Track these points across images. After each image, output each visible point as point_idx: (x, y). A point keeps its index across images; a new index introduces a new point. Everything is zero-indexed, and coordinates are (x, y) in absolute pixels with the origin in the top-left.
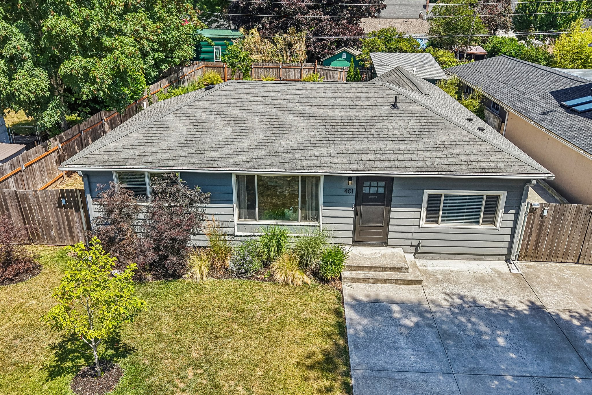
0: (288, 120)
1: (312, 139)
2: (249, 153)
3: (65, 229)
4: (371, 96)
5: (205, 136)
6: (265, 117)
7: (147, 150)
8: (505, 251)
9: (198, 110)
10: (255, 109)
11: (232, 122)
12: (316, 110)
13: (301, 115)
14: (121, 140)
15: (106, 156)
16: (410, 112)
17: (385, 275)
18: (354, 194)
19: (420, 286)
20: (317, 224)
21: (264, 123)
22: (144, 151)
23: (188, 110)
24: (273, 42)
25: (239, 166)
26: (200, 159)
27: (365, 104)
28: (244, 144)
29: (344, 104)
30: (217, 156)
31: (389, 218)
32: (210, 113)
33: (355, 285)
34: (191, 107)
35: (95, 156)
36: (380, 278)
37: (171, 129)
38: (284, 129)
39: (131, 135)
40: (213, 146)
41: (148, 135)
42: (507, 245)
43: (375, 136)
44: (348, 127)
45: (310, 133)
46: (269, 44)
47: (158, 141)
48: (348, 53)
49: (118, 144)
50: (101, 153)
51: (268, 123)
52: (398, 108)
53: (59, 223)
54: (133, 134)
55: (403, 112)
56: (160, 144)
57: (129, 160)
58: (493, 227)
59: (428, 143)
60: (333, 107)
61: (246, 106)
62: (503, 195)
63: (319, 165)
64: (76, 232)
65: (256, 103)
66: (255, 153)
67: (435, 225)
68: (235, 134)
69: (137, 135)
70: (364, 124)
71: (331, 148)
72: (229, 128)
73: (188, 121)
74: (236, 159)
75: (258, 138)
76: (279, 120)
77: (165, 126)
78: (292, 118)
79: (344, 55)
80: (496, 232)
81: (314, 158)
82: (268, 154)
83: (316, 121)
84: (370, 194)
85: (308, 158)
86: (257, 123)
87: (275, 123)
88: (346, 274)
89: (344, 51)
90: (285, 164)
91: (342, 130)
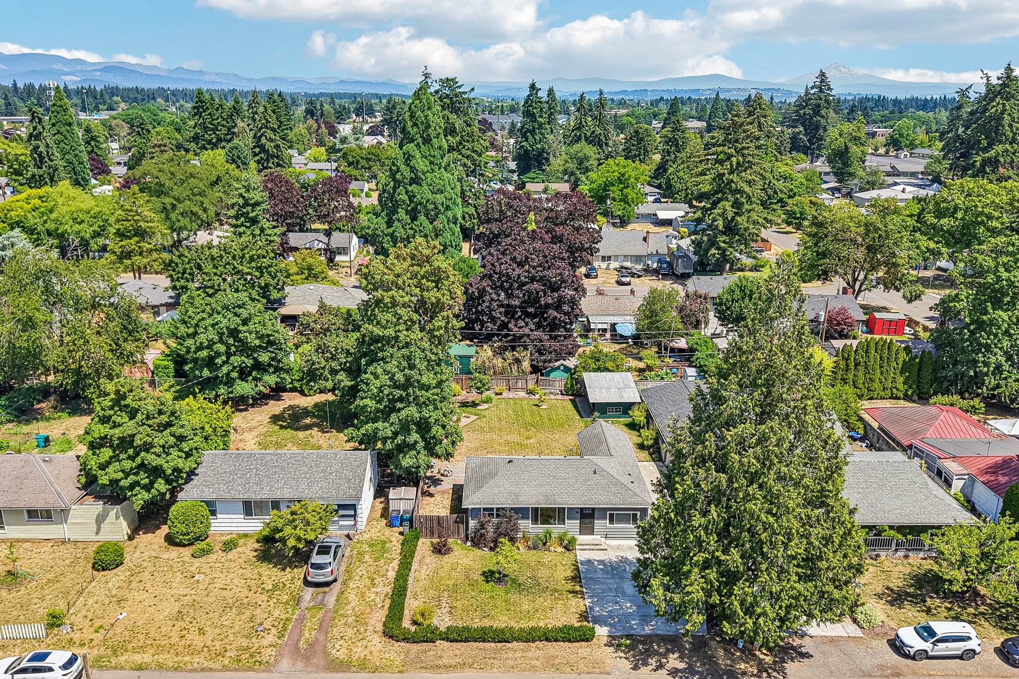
1: (561, 489)
2: (537, 499)
3: (456, 531)
4: (584, 467)
5: (517, 490)
6: (540, 479)
10: (535, 475)
11: (526, 482)
12: (561, 475)
13: (555, 478)
14: (483, 492)
15: (480, 501)
16: (601, 475)
18: (580, 513)
19: (606, 551)
20: (564, 526)
21: (540, 483)
22: (494, 498)
24: (503, 357)
25: (533, 504)
26: (517, 501)
27: (582, 472)
28: (534, 493)
29: (573, 472)
30: (524, 500)
31: (594, 523)
32: (516, 478)
33: (581, 551)
34: (507, 475)
35: (476, 501)
36: (591, 548)
37: (502, 487)
38: (549, 485)
40: (521, 495)
41: (493, 489)
43: (587, 489)
44: (575, 484)
48: (565, 366)
52: (597, 474)
53: (454, 528)
54: (487, 489)
56: (499, 494)
58: (635, 526)
59: (608, 491)
61: (530, 473)
63: (565, 503)
64: (460, 531)
65: (534, 472)
67: (613, 525)
68: (529, 489)
70: (582, 482)
71: (569, 494)
72: (526, 485)
73: (507, 482)
74: (532, 501)
75: (539, 490)
77: (499, 484)
78: (551, 479)
79: (562, 368)
81: (563, 499)
82: (544, 499)
83: (562, 481)
84: (585, 512)
85: (560, 499)
86: (537, 482)
87: (544, 482)
88: (577, 547)
89: (562, 364)
90: (552, 503)
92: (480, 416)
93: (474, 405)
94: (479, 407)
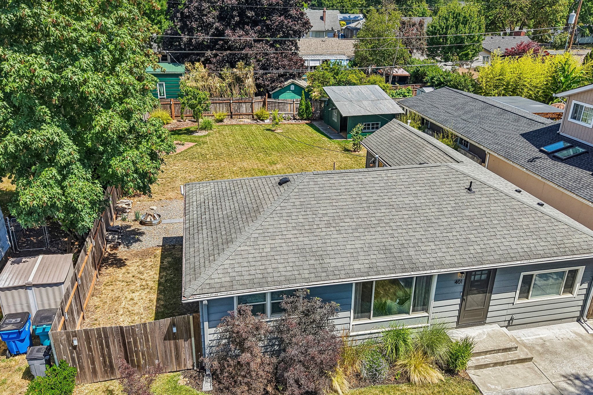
0: (382, 214)
1: (415, 234)
2: (367, 258)
3: (171, 356)
4: (444, 180)
5: (315, 242)
6: (360, 212)
7: (267, 266)
8: (578, 314)
9: (292, 210)
10: (345, 204)
11: (331, 222)
12: (402, 199)
13: (391, 207)
14: (234, 257)
15: (228, 279)
16: (485, 196)
17: (500, 357)
18: (463, 284)
19: (531, 362)
20: (427, 315)
21: (363, 219)
22: (263, 267)
23: (281, 212)
24: (220, 76)
25: (365, 274)
26: (324, 270)
27: (443, 190)
28: (357, 246)
29: (425, 191)
30: (338, 264)
31: (490, 300)
32: (305, 213)
33: (479, 372)
34: (283, 208)
35: (217, 280)
36: (499, 361)
37: (277, 237)
38: (384, 225)
39: (239, 249)
40: (328, 252)
41: (257, 247)
42: (580, 308)
43: (469, 225)
44: (440, 217)
45: (409, 227)
46: (217, 78)
47: (272, 254)
48: (296, 85)
49: (232, 262)
50: (221, 276)
51: (365, 219)
52: (474, 192)
53: (166, 351)
54: (242, 248)
55: (480, 196)
56: (276, 257)
57: (255, 281)
58: (570, 295)
59: (516, 228)
60: (415, 195)
61: (335, 201)
62: (582, 269)
63: (437, 263)
64: (183, 357)
65: (343, 197)
66: (373, 257)
67: (526, 301)
68: (342, 236)
69: (246, 248)
70: (453, 212)
71: (438, 243)
72: (332, 229)
73: (289, 225)
74: (359, 266)
75: (365, 238)
76: (374, 215)
77: (269, 234)
78: (384, 211)
79: (292, 88)
80: (573, 299)
81: (428, 256)
82: (384, 256)
83: (408, 212)
84: (475, 281)
85: (423, 256)
86: (355, 220)
87: (372, 219)
89: (293, 84)
90: (407, 266)
91: (437, 221)
92: (198, 143)
93: (189, 132)
94: (196, 134)
